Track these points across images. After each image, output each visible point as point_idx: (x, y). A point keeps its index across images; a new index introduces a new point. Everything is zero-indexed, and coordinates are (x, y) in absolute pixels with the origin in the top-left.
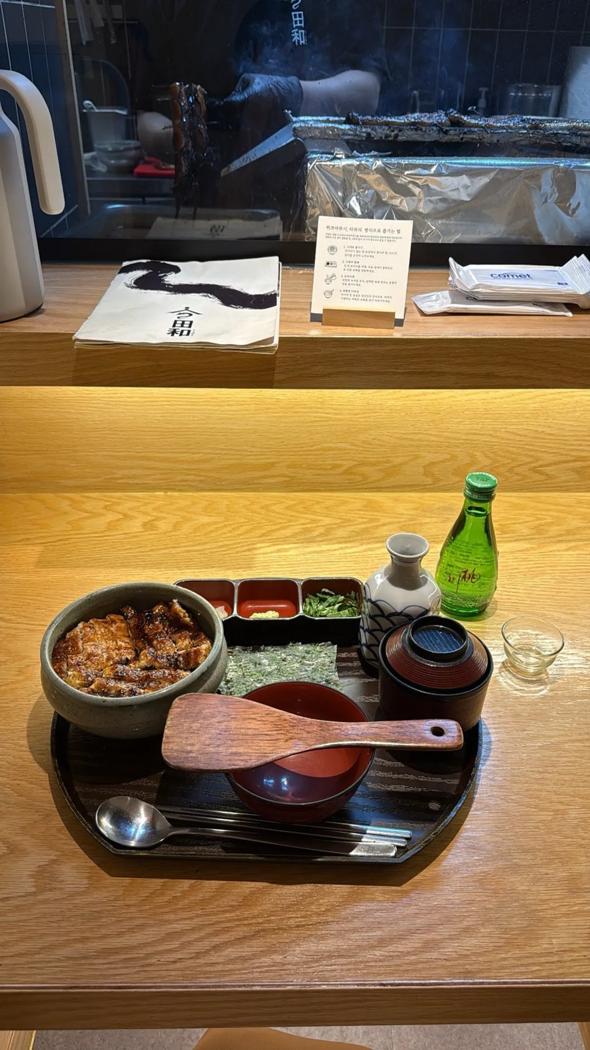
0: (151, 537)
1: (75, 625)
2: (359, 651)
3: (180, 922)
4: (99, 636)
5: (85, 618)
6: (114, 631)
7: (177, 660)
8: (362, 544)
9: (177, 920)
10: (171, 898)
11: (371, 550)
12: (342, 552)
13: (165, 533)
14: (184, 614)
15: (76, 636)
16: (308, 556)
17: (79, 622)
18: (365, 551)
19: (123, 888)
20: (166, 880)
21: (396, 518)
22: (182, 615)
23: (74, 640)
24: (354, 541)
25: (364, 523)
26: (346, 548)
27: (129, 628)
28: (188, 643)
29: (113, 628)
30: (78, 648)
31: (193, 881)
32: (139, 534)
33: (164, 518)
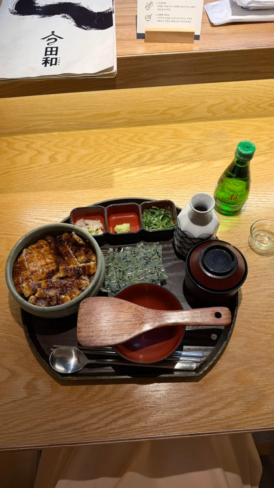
0: (55, 167)
1: (21, 252)
2: (173, 243)
3: (97, 408)
4: (35, 257)
5: (26, 247)
6: (43, 252)
7: (79, 270)
8: (172, 165)
9: (95, 407)
10: (91, 395)
11: (177, 169)
12: (161, 171)
13: (62, 164)
14: (79, 239)
15: (23, 260)
16: (143, 176)
17: (23, 249)
18: (173, 170)
19: (68, 392)
20: (87, 386)
21: (190, 142)
22: (78, 240)
23: (22, 262)
24: (167, 162)
25: (172, 148)
26: (164, 168)
27: (51, 249)
28: (83, 258)
29: (42, 251)
30: (25, 267)
31: (101, 386)
32: (47, 165)
33: (61, 152)
